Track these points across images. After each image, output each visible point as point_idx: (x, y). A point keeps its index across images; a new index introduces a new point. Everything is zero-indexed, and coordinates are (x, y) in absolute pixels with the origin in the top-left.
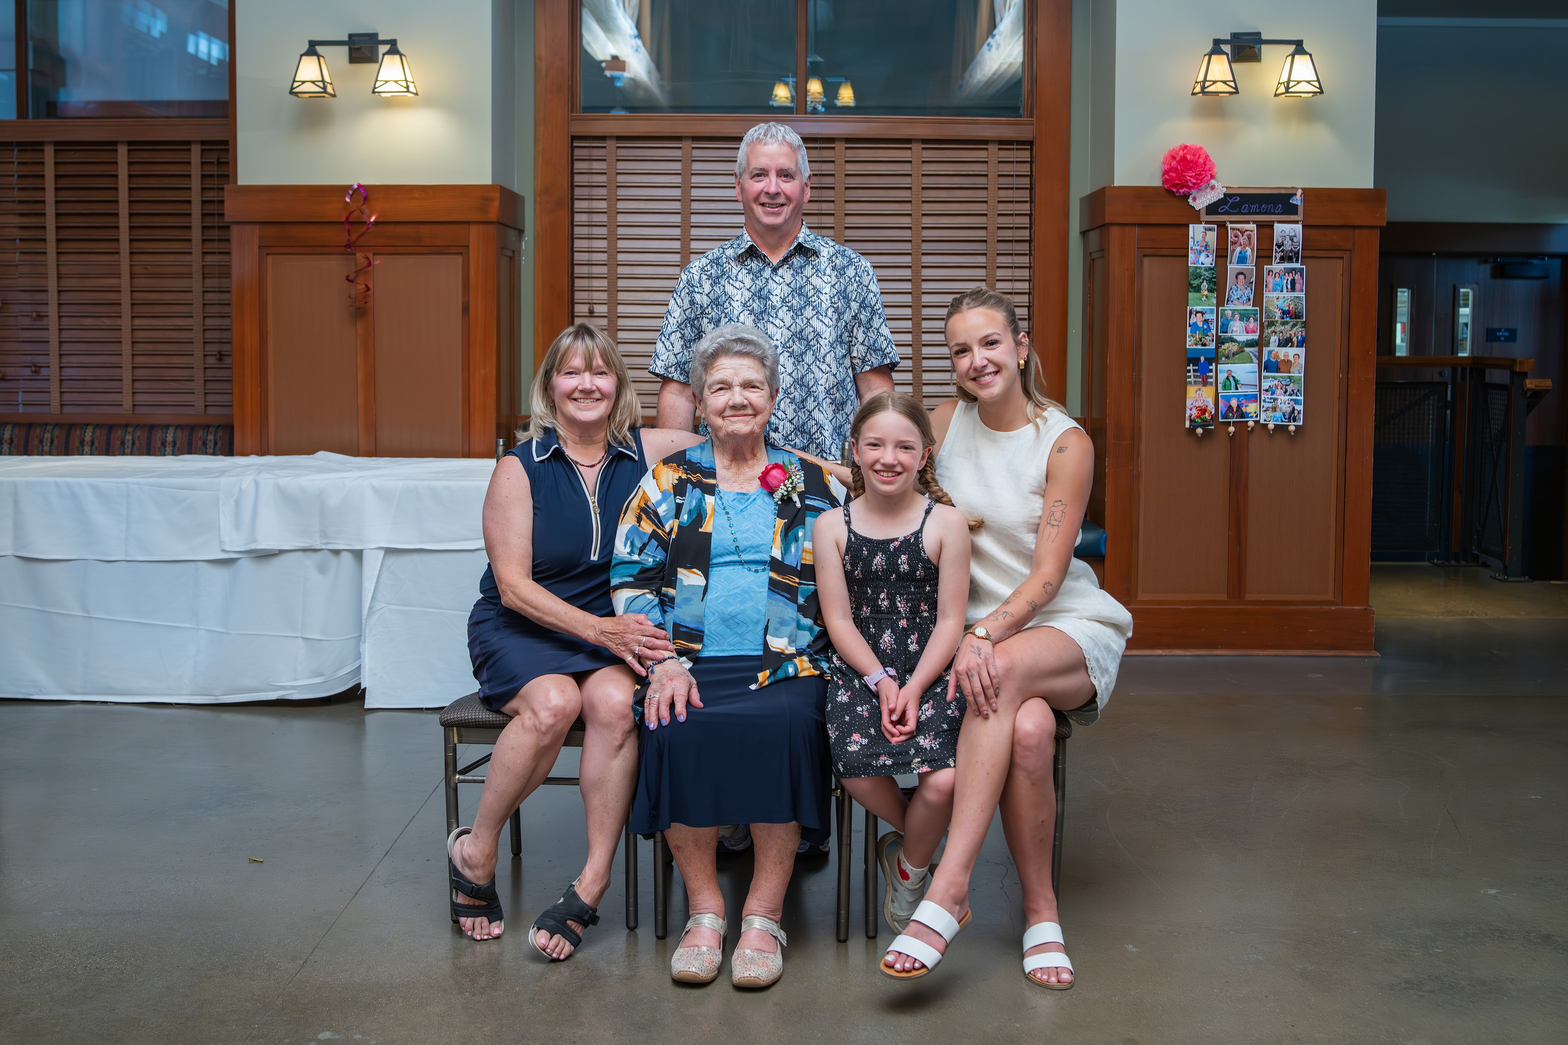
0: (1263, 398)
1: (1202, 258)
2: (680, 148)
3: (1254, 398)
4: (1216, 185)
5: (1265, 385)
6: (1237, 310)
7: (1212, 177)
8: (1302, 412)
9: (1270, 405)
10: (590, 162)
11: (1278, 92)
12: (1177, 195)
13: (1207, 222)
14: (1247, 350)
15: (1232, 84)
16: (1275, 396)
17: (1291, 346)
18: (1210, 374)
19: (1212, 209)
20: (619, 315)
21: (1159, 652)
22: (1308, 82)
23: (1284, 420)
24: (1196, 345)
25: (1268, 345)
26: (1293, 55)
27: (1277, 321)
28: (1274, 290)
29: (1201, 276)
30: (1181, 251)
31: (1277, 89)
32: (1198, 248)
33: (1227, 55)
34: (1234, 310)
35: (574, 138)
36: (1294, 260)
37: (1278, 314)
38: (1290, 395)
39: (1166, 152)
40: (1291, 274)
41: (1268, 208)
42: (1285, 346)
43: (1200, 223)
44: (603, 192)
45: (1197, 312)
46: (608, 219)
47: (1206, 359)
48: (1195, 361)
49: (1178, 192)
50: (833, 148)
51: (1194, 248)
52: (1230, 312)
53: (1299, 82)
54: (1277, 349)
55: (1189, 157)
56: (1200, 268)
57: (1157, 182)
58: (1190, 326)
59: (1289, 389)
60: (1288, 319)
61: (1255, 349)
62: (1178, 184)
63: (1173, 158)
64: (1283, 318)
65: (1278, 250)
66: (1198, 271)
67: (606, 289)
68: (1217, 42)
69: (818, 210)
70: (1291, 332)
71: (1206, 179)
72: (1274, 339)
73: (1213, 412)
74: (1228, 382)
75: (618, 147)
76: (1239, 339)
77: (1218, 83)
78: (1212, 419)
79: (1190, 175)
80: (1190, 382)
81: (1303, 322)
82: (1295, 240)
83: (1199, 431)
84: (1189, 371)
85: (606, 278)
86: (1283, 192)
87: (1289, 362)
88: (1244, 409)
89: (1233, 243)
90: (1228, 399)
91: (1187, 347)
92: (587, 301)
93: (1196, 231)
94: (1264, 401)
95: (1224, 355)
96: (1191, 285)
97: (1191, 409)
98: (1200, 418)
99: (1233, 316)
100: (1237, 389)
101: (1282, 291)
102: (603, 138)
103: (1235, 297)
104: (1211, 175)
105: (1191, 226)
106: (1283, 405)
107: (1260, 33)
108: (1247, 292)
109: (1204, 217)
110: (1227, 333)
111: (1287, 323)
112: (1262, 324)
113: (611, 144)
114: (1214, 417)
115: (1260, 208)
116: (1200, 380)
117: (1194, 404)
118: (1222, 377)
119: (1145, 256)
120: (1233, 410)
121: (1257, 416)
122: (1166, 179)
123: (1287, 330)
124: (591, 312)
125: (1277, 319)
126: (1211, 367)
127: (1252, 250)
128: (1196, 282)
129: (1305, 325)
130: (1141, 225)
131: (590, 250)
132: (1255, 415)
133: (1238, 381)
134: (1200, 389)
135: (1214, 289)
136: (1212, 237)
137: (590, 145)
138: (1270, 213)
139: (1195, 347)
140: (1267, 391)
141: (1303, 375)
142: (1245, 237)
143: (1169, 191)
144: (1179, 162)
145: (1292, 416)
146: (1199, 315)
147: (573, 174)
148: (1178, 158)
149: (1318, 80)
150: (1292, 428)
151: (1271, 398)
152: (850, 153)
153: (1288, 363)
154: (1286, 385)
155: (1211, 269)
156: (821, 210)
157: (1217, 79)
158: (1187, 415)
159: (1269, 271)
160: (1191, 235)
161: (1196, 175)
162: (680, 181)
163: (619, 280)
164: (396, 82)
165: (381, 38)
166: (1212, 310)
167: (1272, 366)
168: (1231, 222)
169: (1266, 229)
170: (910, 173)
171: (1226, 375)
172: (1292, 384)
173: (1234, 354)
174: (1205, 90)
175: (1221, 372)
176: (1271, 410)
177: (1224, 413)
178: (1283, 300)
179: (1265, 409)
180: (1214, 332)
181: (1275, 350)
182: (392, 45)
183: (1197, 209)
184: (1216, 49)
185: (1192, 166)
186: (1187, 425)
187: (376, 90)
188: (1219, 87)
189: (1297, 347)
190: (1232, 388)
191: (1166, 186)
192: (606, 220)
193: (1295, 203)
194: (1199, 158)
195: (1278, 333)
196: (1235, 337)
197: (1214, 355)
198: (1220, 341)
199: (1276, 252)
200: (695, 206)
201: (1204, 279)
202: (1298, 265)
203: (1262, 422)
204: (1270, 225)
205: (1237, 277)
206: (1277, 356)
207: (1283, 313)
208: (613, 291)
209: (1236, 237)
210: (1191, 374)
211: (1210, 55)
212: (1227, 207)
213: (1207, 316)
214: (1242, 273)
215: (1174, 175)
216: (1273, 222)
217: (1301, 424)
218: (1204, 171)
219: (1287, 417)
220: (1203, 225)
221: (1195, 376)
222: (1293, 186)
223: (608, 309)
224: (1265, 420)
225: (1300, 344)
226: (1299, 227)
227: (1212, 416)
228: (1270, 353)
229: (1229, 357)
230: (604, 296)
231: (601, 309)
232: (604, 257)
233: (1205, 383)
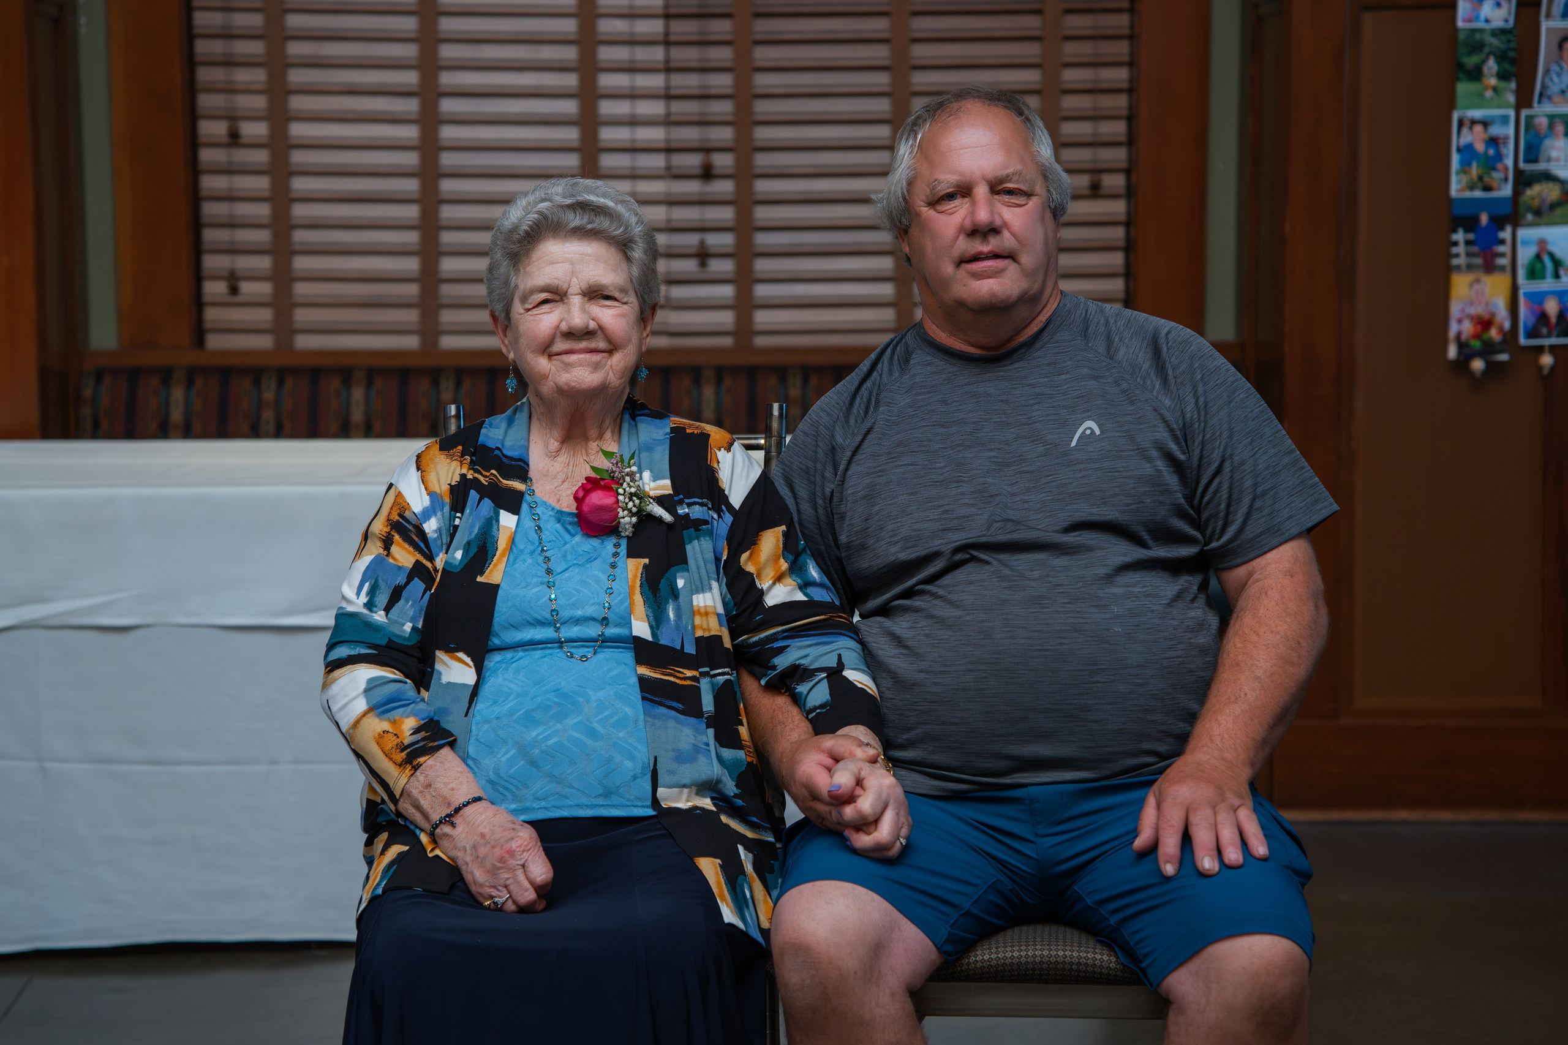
1: (1487, 9)
6: (1560, 115)
18: (1501, 249)
20: (292, 142)
21: (1401, 814)
24: (1471, 190)
29: (1483, 47)
34: (1553, 115)
45: (1474, 122)
47: (1491, 218)
48: (1469, 223)
52: (1546, 120)
56: (1481, 31)
58: (1457, 151)
66: (1477, 36)
67: (263, 87)
73: (1507, 326)
74: (1539, 266)
76: (1563, 174)
78: (1504, 340)
80: (1458, 267)
83: (1478, 365)
85: (262, 64)
90: (1537, 299)
91: (1452, 195)
92: (224, 113)
95: (1529, 209)
96: (1460, 66)
97: (1460, 321)
98: (1480, 339)
99: (1551, 126)
100: (1557, 276)
103: (1555, 88)
110: (1537, 162)
114: (1508, 337)
116: (1479, 261)
117: (1466, 312)
118: (1525, 254)
119: (1365, 8)
120: (1549, 321)
124: (234, 136)
126: (1501, 235)
128: (1471, 61)
133: (1558, 262)
134: (1478, 281)
135: (1511, 74)
139: (1467, 195)
146: (1478, 128)
155: (1503, 31)
158: (1452, 333)
163: (291, 70)
166: (1506, 118)
171: (1534, 250)
173: (1553, 206)
175: (1525, 243)
177: (1529, 327)
180: (1510, 162)
186: (1452, 352)
190: (1548, 277)
196: (1553, 172)
197: (1508, 211)
198: (1523, 181)
201: (1489, 54)
205: (1560, 47)
208: (278, 92)
213: (1496, 130)
221: (1469, 254)
223: (270, 130)
227: (1505, 334)
229: (1543, 214)
230: (259, 102)
231: (255, 130)
232: (256, 21)
233: (1490, 267)
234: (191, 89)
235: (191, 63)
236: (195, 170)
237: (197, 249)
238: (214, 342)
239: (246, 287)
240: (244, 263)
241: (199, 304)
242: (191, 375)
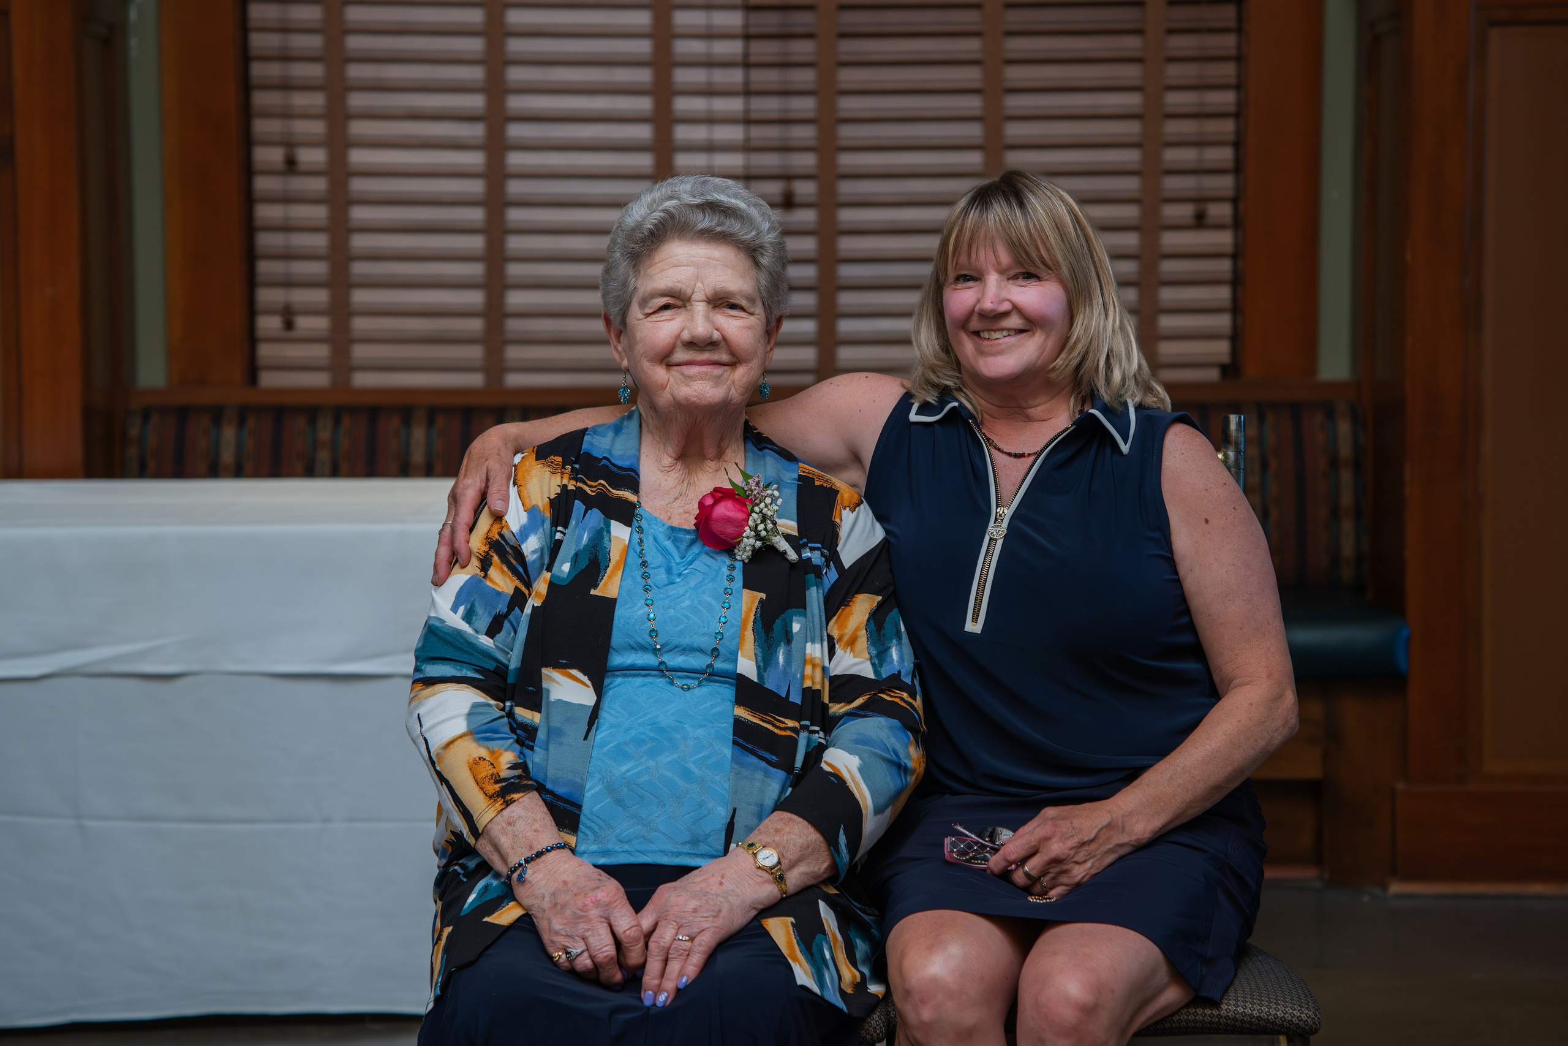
20: (351, 169)
67: (322, 111)
85: (321, 88)
92: (280, 139)
124: (291, 163)
131: (284, 26)
163: (351, 95)
208: (337, 117)
223: (329, 157)
230: (317, 128)
231: (312, 156)
232: (315, 42)
234: (247, 113)
235: (246, 86)
236: (249, 199)
237: (251, 282)
238: (268, 380)
239: (302, 323)
240: (298, 297)
241: (252, 339)
242: (243, 414)
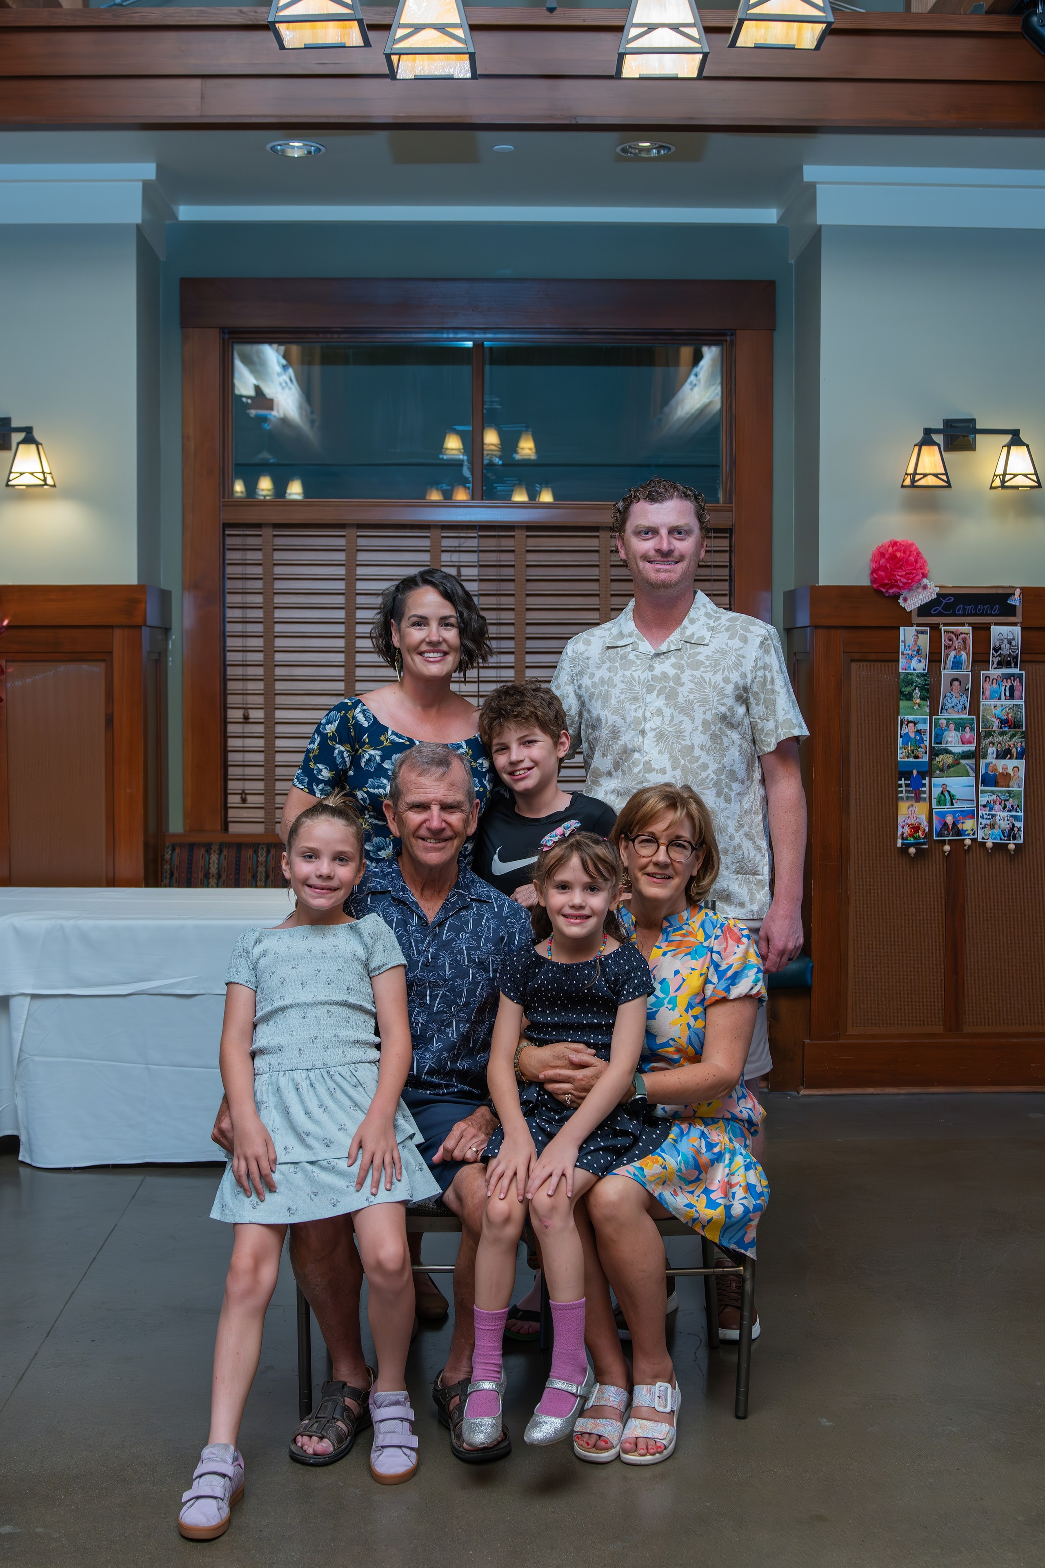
0: (980, 814)
1: (914, 663)
2: (344, 536)
3: (971, 815)
4: (929, 584)
5: (983, 800)
6: (953, 719)
7: (924, 576)
8: (1022, 829)
9: (988, 822)
10: (244, 552)
11: (993, 485)
12: (887, 595)
13: (919, 625)
14: (963, 762)
15: (944, 477)
16: (993, 812)
17: (1009, 759)
18: (923, 789)
19: (924, 610)
20: (276, 721)
21: (871, 1090)
22: (1026, 475)
23: (1003, 838)
24: (908, 757)
25: (985, 756)
26: (1009, 446)
27: (994, 731)
28: (991, 698)
29: (913, 682)
30: (892, 655)
31: (993, 481)
32: (910, 652)
33: (939, 446)
34: (949, 719)
35: (226, 526)
36: (1013, 665)
37: (996, 723)
38: (1010, 811)
39: (874, 549)
40: (1009, 680)
41: (984, 609)
42: (1004, 758)
43: (912, 625)
44: (259, 584)
45: (909, 722)
46: (264, 615)
47: (918, 773)
48: (907, 775)
49: (887, 592)
50: (513, 536)
51: (905, 652)
52: (945, 722)
53: (1015, 475)
54: (994, 761)
55: (898, 554)
56: (911, 674)
57: (865, 581)
58: (901, 737)
59: (1008, 805)
60: (1007, 729)
61: (971, 762)
62: (887, 584)
63: (882, 555)
64: (1001, 728)
65: (996, 655)
66: (910, 677)
67: (262, 692)
68: (928, 432)
69: (497, 604)
70: (1010, 743)
71: (917, 578)
72: (992, 750)
73: (927, 830)
74: (943, 797)
75: (275, 536)
76: (954, 750)
77: (929, 477)
78: (925, 837)
79: (900, 574)
80: (902, 798)
81: (1022, 733)
82: (1014, 643)
83: (912, 850)
84: (901, 786)
85: (262, 680)
86: (1000, 591)
87: (1008, 775)
88: (960, 826)
89: (948, 647)
90: (942, 815)
91: (899, 759)
92: (241, 706)
93: (907, 634)
94: (982, 817)
95: (938, 768)
96: (901, 692)
97: (903, 827)
98: (913, 837)
99: (948, 725)
100: (952, 804)
101: (1000, 698)
102: (259, 526)
103: (950, 705)
104: (923, 574)
105: (902, 629)
106: (1001, 822)
107: (974, 420)
108: (962, 699)
109: (916, 619)
110: (941, 744)
111: (1005, 733)
112: (978, 734)
113: (268, 532)
114: (928, 836)
115: (975, 609)
116: (913, 795)
117: (906, 822)
118: (936, 792)
119: (852, 661)
120: (948, 827)
121: (974, 834)
122: (875, 578)
123: (1006, 741)
124: (246, 718)
125: (994, 728)
126: (924, 782)
127: (968, 654)
128: (907, 690)
129: (1024, 735)
130: (846, 628)
131: (244, 649)
132: (972, 833)
133: (953, 796)
134: (912, 806)
135: (927, 697)
136: (924, 640)
137: (244, 533)
138: (987, 615)
139: (906, 760)
140: (984, 806)
141: (1023, 789)
142: (960, 640)
143: (878, 591)
144: (888, 560)
145: (1011, 833)
146: (911, 725)
147: (224, 565)
148: (887, 556)
149: (1036, 474)
150: (1012, 847)
151: (989, 815)
152: (531, 541)
153: (1007, 777)
154: (1005, 801)
155: (923, 675)
156: (500, 604)
157: (927, 472)
158: (899, 833)
159: (986, 677)
160: (902, 638)
161: (907, 574)
162: (343, 572)
163: (277, 682)
164: (32, 474)
165: (14, 424)
166: (925, 720)
167: (990, 780)
168: (945, 625)
169: (982, 632)
170: (598, 563)
171: (940, 789)
172: (1011, 799)
173: (949, 767)
174: (916, 484)
175: (935, 786)
176: (989, 827)
177: (938, 830)
178: (1001, 708)
179: (982, 826)
180: (927, 743)
181: (992, 762)
182: (27, 433)
183: (908, 610)
184: (927, 440)
185: (902, 565)
186: (899, 842)
187: (10, 483)
188: (931, 481)
189: (1016, 759)
190: (948, 804)
191: (874, 586)
192: (262, 616)
193: (1013, 603)
194: (910, 555)
195: (996, 744)
196: (949, 748)
197: (927, 769)
198: (934, 753)
199: (993, 656)
200: (360, 600)
201: (916, 686)
202: (1016, 671)
203: (980, 840)
204: (987, 628)
205: (951, 684)
206: (995, 769)
207: (1002, 724)
208: (270, 694)
209: (950, 640)
210: (903, 789)
211: (920, 445)
212: (940, 609)
213: (920, 726)
214: (957, 680)
215: (882, 573)
216: (990, 624)
217: (1022, 842)
218: (914, 569)
219: (1006, 834)
220: (915, 628)
221: (907, 792)
222: (1012, 585)
223: (265, 714)
224: (983, 838)
225: (1019, 756)
226: (1017, 630)
227: (926, 834)
228: (988, 765)
229: (944, 770)
230: (260, 700)
231: (257, 715)
232: (260, 657)
233: (918, 799)
234: (224, 693)
235: (225, 680)
236: (225, 737)
237: (225, 779)
238: (233, 828)
239: (250, 798)
240: (249, 785)
241: (226, 808)
242: (222, 847)
